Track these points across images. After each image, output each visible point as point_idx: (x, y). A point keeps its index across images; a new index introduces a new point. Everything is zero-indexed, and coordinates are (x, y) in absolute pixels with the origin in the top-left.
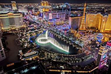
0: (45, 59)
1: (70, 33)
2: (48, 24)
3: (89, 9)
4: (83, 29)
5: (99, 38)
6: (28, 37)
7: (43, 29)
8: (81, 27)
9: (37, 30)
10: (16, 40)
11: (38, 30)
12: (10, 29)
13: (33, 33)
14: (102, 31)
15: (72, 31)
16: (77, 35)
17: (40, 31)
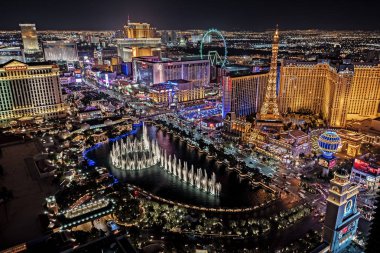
0: (141, 224)
1: (226, 132)
2: (151, 101)
3: (291, 48)
4: (271, 116)
5: (327, 146)
6: (77, 147)
7: (134, 118)
8: (264, 111)
9: (112, 123)
10: (35, 158)
11: (114, 123)
12: (15, 119)
13: (98, 133)
14: (338, 124)
15: (234, 124)
16: (253, 138)
17: (121, 124)
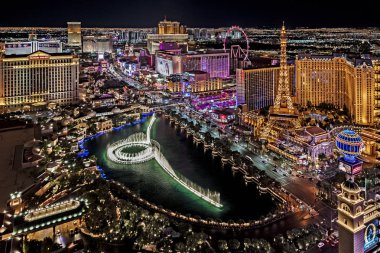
1: (237, 125)
2: (167, 91)
3: (318, 44)
4: (284, 110)
5: (346, 147)
6: (76, 135)
7: (143, 108)
8: (277, 104)
9: (118, 111)
10: (26, 145)
11: (122, 111)
13: (101, 121)
15: (246, 117)
16: (266, 133)
17: (128, 113)
